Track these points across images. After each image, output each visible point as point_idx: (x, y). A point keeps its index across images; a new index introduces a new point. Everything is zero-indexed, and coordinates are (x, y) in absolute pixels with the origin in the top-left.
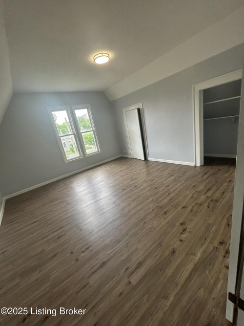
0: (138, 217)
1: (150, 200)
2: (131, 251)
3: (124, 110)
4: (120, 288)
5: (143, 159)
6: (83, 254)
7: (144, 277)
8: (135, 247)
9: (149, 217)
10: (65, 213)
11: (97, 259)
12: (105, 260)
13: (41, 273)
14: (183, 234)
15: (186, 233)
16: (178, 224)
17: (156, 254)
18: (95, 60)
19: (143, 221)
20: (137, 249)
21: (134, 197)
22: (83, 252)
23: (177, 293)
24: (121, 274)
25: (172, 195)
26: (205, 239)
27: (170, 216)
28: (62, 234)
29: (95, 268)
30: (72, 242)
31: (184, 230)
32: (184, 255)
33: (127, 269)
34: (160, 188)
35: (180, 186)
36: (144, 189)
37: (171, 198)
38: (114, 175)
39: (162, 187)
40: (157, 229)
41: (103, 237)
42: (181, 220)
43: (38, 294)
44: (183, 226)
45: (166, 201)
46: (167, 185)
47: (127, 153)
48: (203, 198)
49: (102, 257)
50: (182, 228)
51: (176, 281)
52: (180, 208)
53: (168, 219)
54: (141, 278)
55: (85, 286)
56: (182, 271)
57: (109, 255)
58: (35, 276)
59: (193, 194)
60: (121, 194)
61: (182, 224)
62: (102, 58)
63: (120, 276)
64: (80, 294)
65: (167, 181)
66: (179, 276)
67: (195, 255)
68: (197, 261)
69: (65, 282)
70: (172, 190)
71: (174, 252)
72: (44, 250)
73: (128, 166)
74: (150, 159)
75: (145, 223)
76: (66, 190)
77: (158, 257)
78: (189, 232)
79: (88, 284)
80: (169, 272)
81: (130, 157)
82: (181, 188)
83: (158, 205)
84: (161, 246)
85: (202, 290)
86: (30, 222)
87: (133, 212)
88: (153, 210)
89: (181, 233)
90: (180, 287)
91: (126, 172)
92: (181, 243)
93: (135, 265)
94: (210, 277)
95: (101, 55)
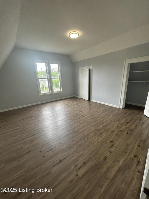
0: (84, 134)
1: (92, 125)
2: (79, 155)
3: (80, 69)
4: (71, 178)
5: (88, 100)
6: (47, 153)
7: (87, 172)
8: (81, 152)
9: (91, 135)
10: (37, 126)
11: (56, 158)
12: (62, 158)
13: (20, 162)
14: (112, 148)
15: (113, 147)
16: (108, 141)
17: (95, 158)
18: (70, 35)
19: (87, 137)
20: (83, 153)
21: (81, 122)
22: (48, 152)
23: (108, 184)
24: (72, 169)
25: (105, 124)
26: (125, 153)
27: (104, 136)
28: (34, 139)
29: (55, 163)
30: (40, 145)
31: (113, 146)
32: (112, 161)
33: (76, 166)
34: (97, 119)
35: (110, 119)
36: (88, 117)
37: (104, 125)
38: (69, 107)
39: (99, 118)
40: (95, 143)
41: (61, 144)
42: (111, 139)
43: (16, 176)
44: (111, 143)
45: (101, 126)
46: (102, 117)
47: (78, 95)
48: (124, 127)
49: (60, 156)
50: (111, 144)
51: (107, 176)
52: (110, 132)
53: (102, 138)
54: (85, 172)
55: (48, 174)
56: (111, 171)
57: (64, 155)
58: (15, 163)
59: (118, 125)
60: (73, 119)
61: (111, 142)
62: (74, 35)
63: (71, 170)
64: (44, 179)
65: (102, 114)
66: (109, 174)
67: (119, 161)
68: (120, 165)
69: (35, 170)
70: (105, 120)
71: (106, 158)
72: (22, 147)
73: (78, 103)
74: (92, 100)
75: (88, 138)
76: (38, 112)
77: (96, 160)
78: (116, 147)
79: (50, 172)
80: (103, 170)
81: (79, 97)
82: (111, 120)
83: (96, 128)
84: (98, 154)
85: (123, 184)
86: (14, 129)
87: (80, 131)
88: (93, 131)
89: (111, 147)
90: (110, 181)
91: (77, 106)
92: (110, 153)
93: (81, 164)
94: (128, 177)
95: (75, 32)
